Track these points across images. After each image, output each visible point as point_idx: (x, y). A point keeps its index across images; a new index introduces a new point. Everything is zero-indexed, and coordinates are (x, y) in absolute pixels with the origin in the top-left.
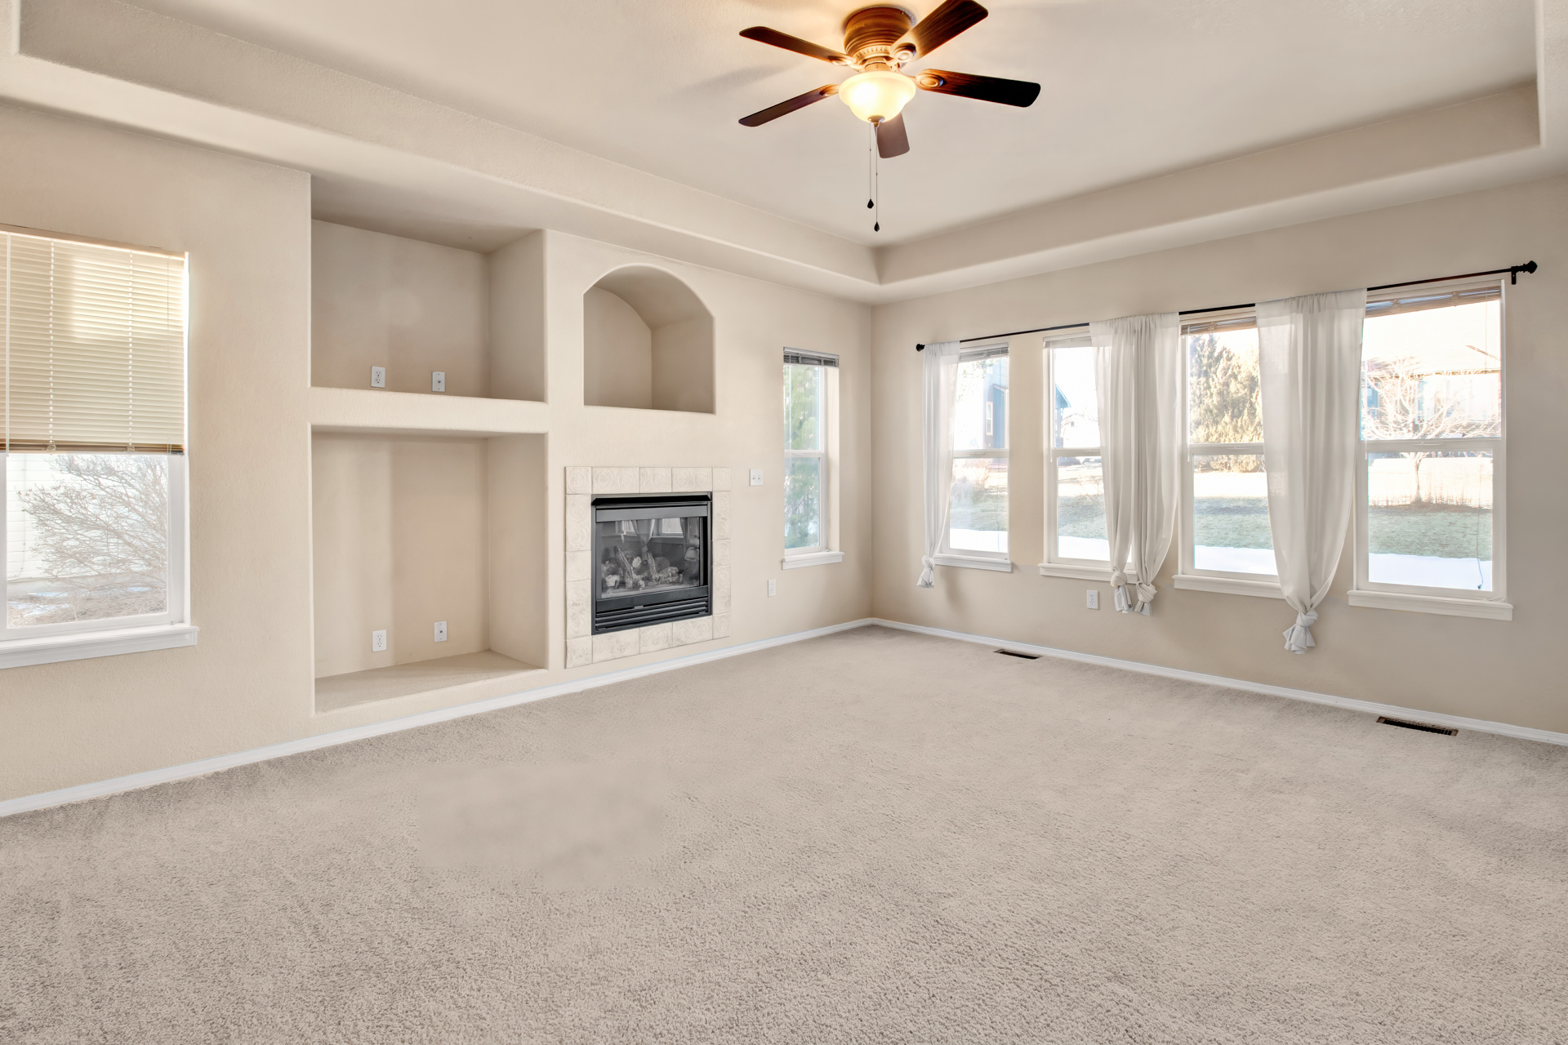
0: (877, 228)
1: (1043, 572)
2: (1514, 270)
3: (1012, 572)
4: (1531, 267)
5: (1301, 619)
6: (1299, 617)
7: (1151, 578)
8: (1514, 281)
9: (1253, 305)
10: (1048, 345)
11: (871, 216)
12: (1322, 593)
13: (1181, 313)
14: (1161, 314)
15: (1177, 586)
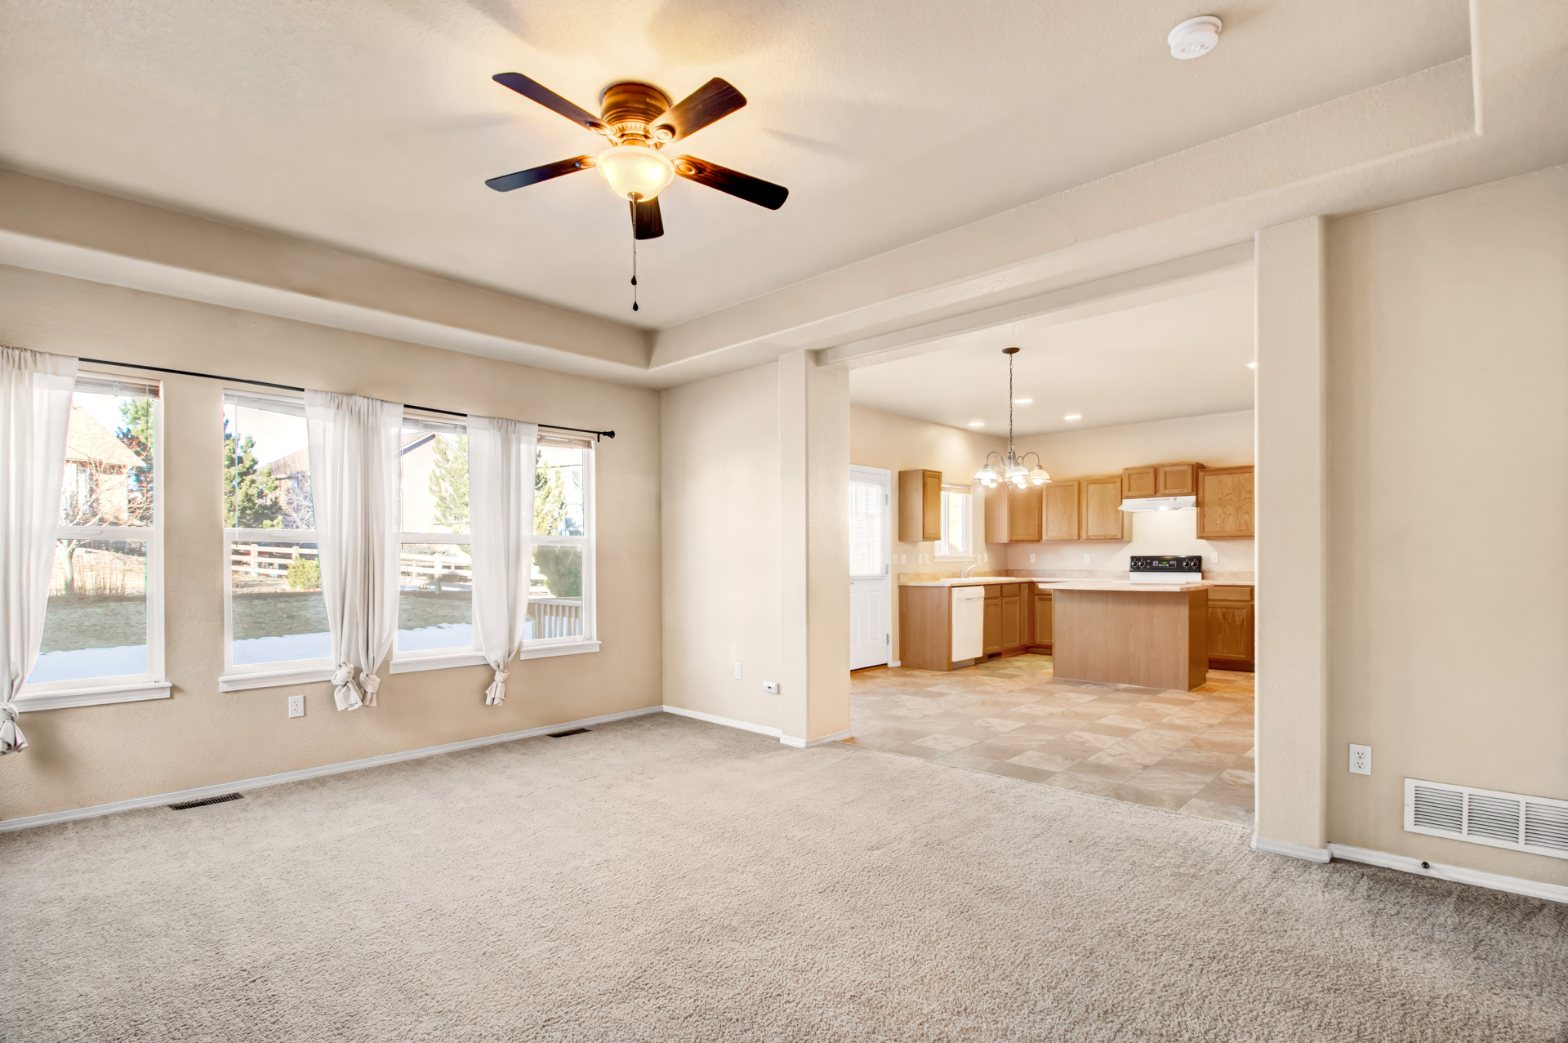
0: (636, 307)
1: (223, 688)
2: (600, 434)
3: (172, 697)
4: (611, 434)
5: (500, 677)
6: (497, 674)
7: (376, 668)
8: (599, 440)
11: (629, 294)
15: (392, 671)
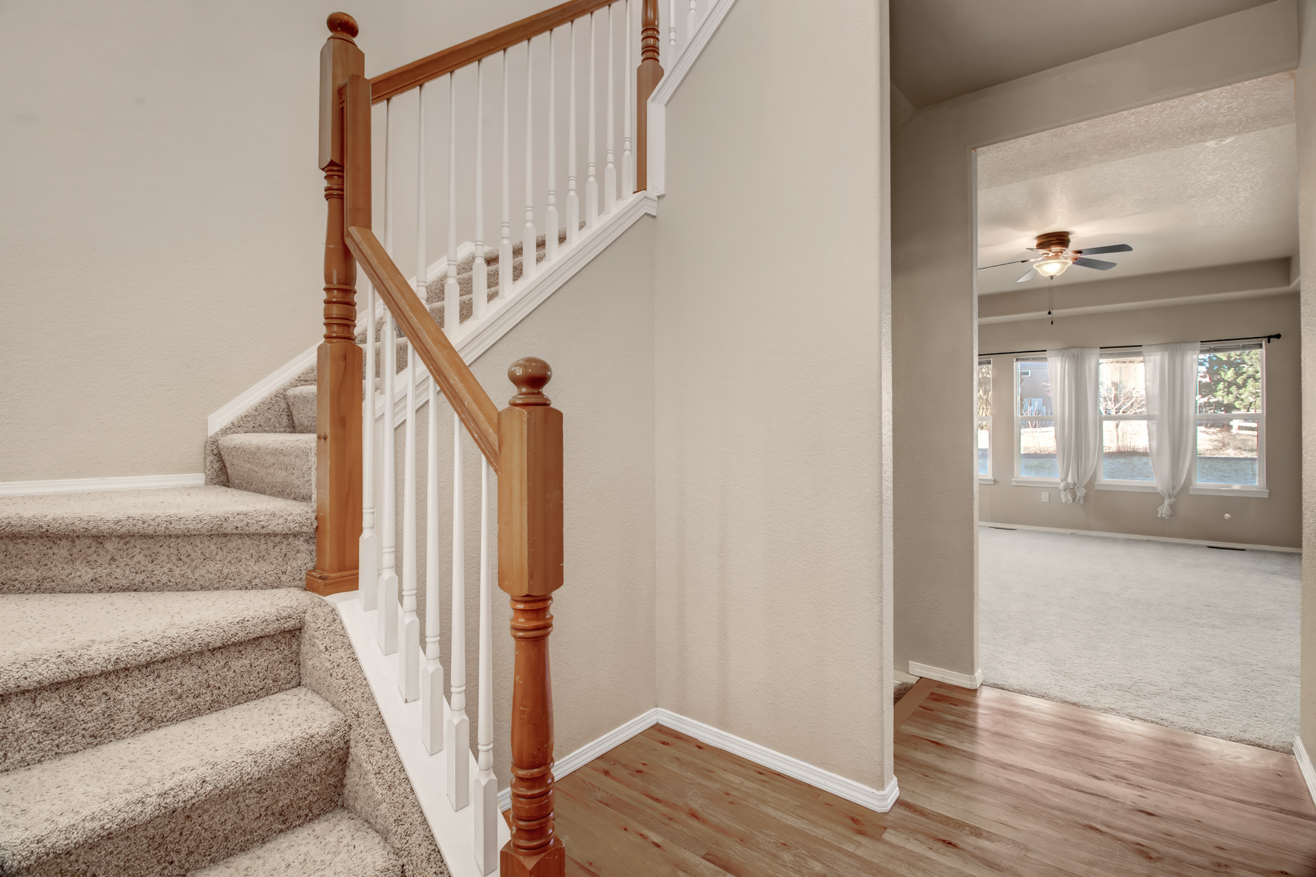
1: (1014, 484)
2: (1269, 338)
3: (994, 484)
4: (1278, 336)
5: (1167, 502)
6: (1166, 500)
7: (1084, 484)
8: (1269, 342)
9: (1141, 346)
10: (1017, 360)
12: (1178, 488)
13: (1101, 348)
14: (1090, 348)
15: (1096, 488)
